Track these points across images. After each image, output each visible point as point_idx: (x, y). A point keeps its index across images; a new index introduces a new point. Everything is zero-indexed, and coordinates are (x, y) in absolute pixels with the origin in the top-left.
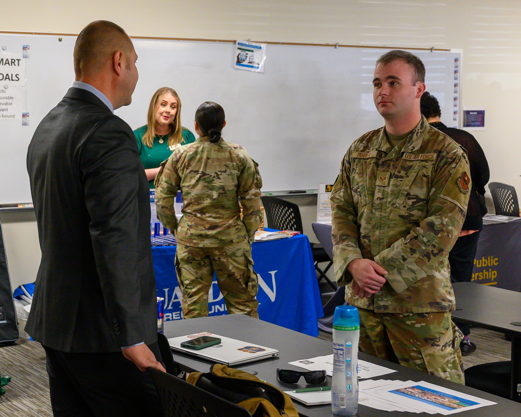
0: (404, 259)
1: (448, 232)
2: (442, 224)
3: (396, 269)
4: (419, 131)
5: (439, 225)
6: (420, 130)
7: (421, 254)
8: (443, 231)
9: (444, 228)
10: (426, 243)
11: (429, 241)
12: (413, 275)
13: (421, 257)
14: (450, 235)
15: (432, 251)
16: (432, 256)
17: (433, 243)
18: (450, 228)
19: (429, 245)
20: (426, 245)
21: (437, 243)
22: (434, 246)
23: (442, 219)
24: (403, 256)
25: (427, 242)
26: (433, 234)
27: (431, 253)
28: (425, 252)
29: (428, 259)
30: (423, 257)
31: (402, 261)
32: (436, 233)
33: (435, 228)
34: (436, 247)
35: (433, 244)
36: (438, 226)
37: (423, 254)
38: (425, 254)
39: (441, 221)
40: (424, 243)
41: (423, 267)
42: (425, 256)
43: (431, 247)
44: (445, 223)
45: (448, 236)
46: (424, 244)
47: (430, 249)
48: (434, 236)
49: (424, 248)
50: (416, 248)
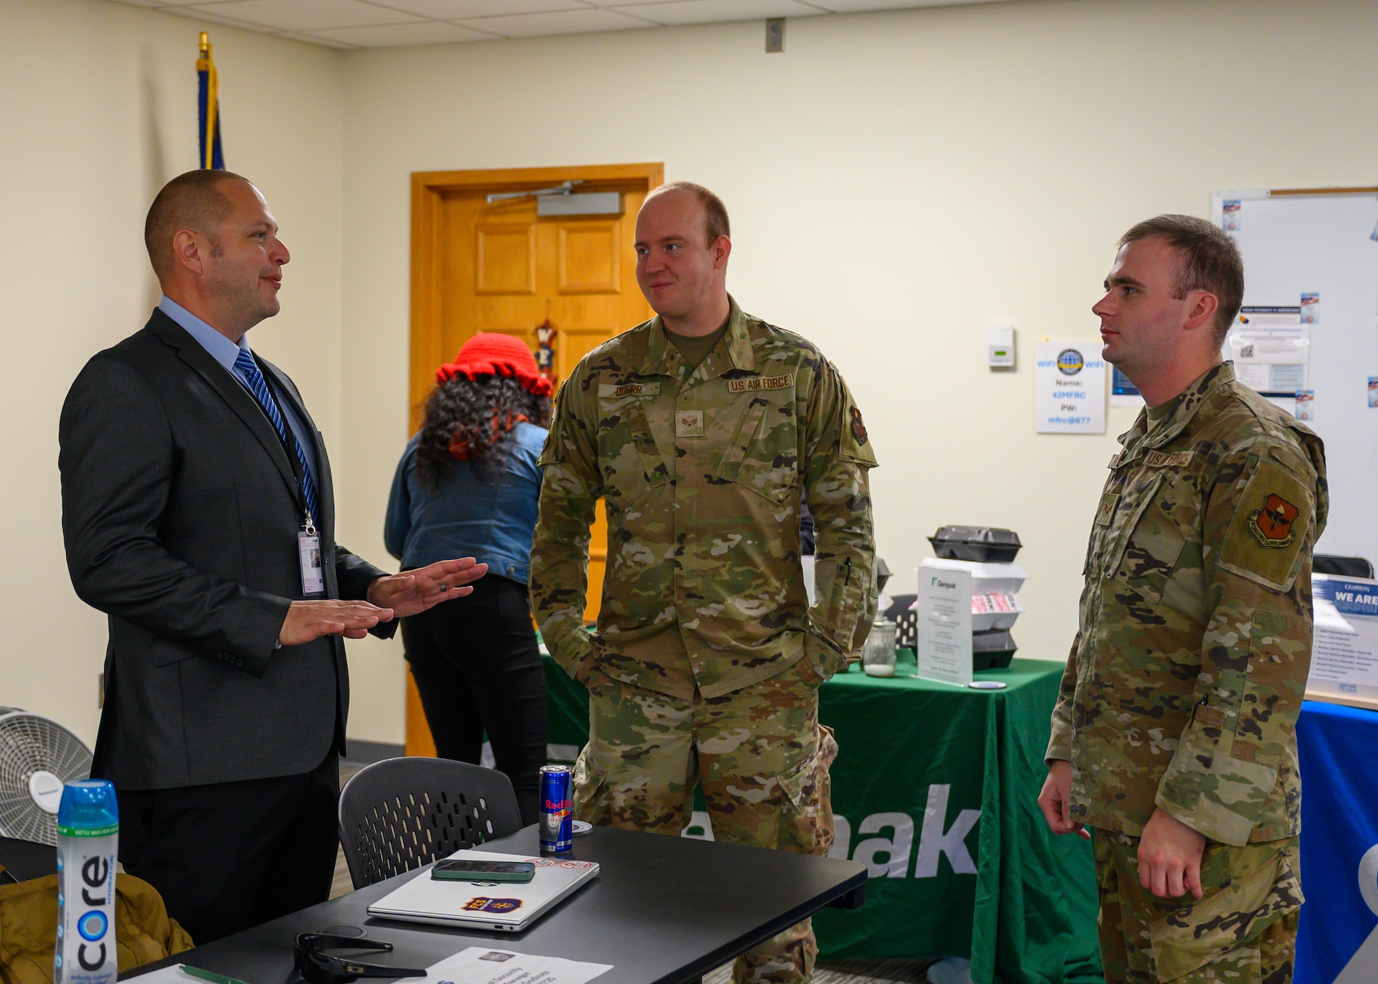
0: (1207, 762)
1: (1267, 653)
2: (1242, 639)
3: (1202, 794)
4: (1195, 398)
5: (1236, 645)
6: (1197, 396)
7: (1235, 732)
8: (1252, 655)
9: (1252, 649)
10: (1230, 700)
11: (1233, 693)
12: (1247, 789)
13: (1239, 738)
14: (1276, 658)
15: (1254, 711)
16: (1260, 724)
17: (1246, 692)
18: (1267, 641)
19: (1240, 701)
20: (1231, 704)
21: (1253, 688)
22: (1251, 698)
23: (1236, 630)
24: (1200, 758)
25: (1230, 696)
26: (1233, 673)
27: (1254, 718)
28: (1240, 721)
29: (1255, 734)
30: (1244, 735)
31: (1203, 769)
32: (1240, 664)
33: (1232, 656)
34: (1258, 698)
35: (1247, 696)
36: (1237, 649)
37: (1239, 730)
38: (1243, 725)
39: (1237, 636)
40: (1224, 701)
41: (1256, 759)
42: (1246, 729)
43: (1246, 703)
44: (1248, 635)
45: (1272, 660)
46: (1225, 704)
47: (1247, 708)
48: (1238, 677)
49: (1232, 714)
50: (1216, 723)
